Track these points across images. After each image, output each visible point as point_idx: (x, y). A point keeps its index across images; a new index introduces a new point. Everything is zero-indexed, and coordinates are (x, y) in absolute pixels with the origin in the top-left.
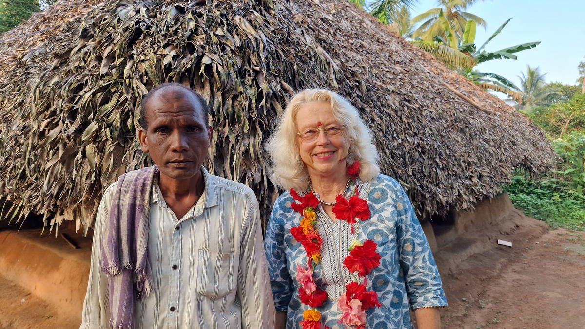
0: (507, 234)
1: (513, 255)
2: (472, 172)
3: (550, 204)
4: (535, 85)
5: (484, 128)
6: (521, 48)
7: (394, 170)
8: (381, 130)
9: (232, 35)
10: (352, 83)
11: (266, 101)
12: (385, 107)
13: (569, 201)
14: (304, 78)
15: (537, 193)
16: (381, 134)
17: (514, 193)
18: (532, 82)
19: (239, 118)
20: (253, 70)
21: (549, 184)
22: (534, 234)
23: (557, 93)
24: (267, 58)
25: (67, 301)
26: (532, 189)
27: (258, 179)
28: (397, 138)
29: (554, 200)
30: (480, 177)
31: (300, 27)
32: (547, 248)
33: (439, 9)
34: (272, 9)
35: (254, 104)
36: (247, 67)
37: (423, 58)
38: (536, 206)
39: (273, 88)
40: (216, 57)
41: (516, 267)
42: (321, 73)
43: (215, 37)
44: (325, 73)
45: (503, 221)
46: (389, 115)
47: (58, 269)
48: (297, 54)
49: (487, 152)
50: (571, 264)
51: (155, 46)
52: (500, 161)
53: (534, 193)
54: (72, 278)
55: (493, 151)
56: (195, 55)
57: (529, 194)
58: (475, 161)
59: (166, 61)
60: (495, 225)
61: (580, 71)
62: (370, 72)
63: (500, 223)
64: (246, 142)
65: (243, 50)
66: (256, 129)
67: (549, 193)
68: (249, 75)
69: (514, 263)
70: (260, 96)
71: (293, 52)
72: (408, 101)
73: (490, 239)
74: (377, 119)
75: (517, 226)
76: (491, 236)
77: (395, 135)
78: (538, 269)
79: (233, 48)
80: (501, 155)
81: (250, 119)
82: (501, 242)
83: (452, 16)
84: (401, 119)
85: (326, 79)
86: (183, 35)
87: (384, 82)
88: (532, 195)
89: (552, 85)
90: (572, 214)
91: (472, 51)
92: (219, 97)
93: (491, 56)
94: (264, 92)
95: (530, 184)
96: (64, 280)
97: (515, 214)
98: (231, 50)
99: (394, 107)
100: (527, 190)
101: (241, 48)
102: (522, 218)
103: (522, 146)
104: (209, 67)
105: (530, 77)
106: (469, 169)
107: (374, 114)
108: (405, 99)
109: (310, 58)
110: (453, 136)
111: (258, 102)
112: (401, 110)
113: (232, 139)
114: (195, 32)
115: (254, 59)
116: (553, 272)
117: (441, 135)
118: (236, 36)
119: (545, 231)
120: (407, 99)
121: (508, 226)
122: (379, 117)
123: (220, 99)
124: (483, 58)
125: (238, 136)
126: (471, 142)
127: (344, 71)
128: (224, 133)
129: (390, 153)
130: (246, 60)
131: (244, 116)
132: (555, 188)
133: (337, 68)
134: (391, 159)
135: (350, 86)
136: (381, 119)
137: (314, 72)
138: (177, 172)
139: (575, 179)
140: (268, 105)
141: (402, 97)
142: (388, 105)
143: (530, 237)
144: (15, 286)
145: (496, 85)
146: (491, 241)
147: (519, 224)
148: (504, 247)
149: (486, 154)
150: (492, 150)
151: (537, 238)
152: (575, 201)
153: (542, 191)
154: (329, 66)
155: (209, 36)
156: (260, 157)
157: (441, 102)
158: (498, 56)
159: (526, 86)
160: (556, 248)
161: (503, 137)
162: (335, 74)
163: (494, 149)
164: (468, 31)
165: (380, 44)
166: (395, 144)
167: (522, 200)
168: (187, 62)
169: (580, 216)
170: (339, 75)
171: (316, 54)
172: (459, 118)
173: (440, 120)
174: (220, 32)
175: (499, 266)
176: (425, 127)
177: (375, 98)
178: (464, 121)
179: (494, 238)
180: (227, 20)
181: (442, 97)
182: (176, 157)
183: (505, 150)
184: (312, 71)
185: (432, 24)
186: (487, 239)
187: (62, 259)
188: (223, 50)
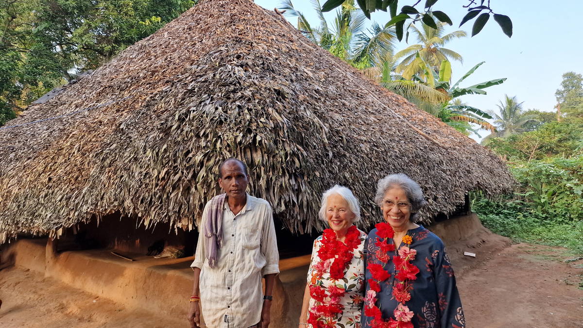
0: (474, 247)
1: (475, 263)
2: (428, 195)
3: (515, 222)
4: (514, 113)
5: (442, 161)
6: (489, 84)
7: (365, 194)
8: (357, 168)
9: (268, 120)
10: (337, 139)
11: (290, 158)
12: (360, 152)
13: (531, 220)
14: (308, 140)
15: (504, 214)
16: (357, 171)
17: (485, 213)
18: (510, 109)
19: (277, 167)
20: (282, 140)
21: (514, 205)
22: (498, 247)
23: (535, 120)
24: (287, 132)
25: (132, 298)
26: (500, 210)
27: (287, 200)
28: (368, 173)
29: (519, 219)
30: (435, 199)
31: (303, 104)
32: (506, 258)
33: (419, 46)
34: (287, 98)
35: (284, 160)
36: (278, 139)
37: (396, 103)
38: (503, 225)
39: (292, 149)
40: (263, 135)
41: (476, 272)
42: (317, 134)
43: (261, 124)
44: (320, 134)
45: (471, 237)
46: (363, 157)
47: (122, 275)
48: (303, 125)
49: (444, 179)
50: (521, 269)
51: (231, 131)
52: (455, 186)
53: (501, 214)
54: (136, 281)
55: (449, 179)
56: (252, 135)
57: (497, 214)
58: (431, 187)
59: (238, 140)
60: (464, 240)
61: (557, 98)
62: (349, 128)
63: (468, 239)
64: (281, 180)
65: (276, 129)
66: (285, 173)
67: (515, 213)
68: (280, 143)
69: (475, 269)
70: (286, 155)
71: (300, 124)
72: (377, 146)
73: (457, 252)
74: (354, 161)
75: (484, 242)
76: (459, 249)
77: (367, 171)
78: (493, 273)
79: (270, 129)
80: (456, 182)
81: (282, 168)
82: (466, 253)
83: (431, 52)
84: (371, 160)
85: (320, 138)
86: (245, 124)
87: (359, 134)
88: (500, 215)
89: (530, 112)
90: (533, 231)
91: (446, 88)
92: (266, 157)
93: (463, 92)
94: (289, 152)
95: (498, 206)
96: (129, 283)
97: (482, 231)
98: (270, 130)
99: (366, 152)
100: (496, 211)
101: (274, 128)
102: (489, 234)
103: (475, 174)
104: (260, 142)
105: (508, 106)
106: (425, 193)
107: (352, 158)
108: (375, 146)
109: (311, 126)
110: (413, 169)
111: (286, 158)
112: (371, 154)
113: (274, 178)
114: (250, 122)
115: (281, 134)
116: (504, 275)
117: (403, 169)
118: (271, 121)
119: (508, 245)
120: (376, 145)
121: (476, 241)
122: (356, 159)
123: (267, 158)
124: (457, 94)
125: (276, 177)
126: (429, 173)
127: (331, 131)
128: (269, 176)
129: (363, 183)
130: (277, 134)
131: (279, 166)
132: (520, 208)
133: (327, 130)
134: (364, 187)
135: (336, 141)
136: (357, 161)
137: (313, 135)
138: (235, 195)
139: (535, 200)
140: (291, 160)
141: (372, 144)
142: (362, 151)
143: (493, 250)
144: (83, 292)
145: (470, 116)
146: (459, 253)
147: (484, 239)
148: (469, 257)
149: (443, 181)
150: (447, 178)
151: (500, 250)
152: (536, 220)
153: (508, 211)
154: (322, 130)
155: (257, 122)
156: (288, 188)
157: (405, 143)
158: (470, 92)
159: (506, 114)
160: (513, 258)
161: (459, 167)
162: (326, 134)
163: (450, 177)
164: (443, 70)
165: (359, 98)
166: (367, 177)
167: (492, 220)
168: (249, 139)
169: (540, 232)
170: (328, 135)
171: (313, 122)
172: (419, 155)
173: (403, 158)
174: (262, 120)
175: (462, 271)
176: (389, 164)
177: (352, 147)
178: (423, 157)
179: (461, 251)
180: (265, 111)
181: (406, 139)
182: (233, 188)
183: (460, 177)
184: (312, 134)
185: (413, 59)
186: (455, 252)
187: (125, 268)
188: (266, 129)
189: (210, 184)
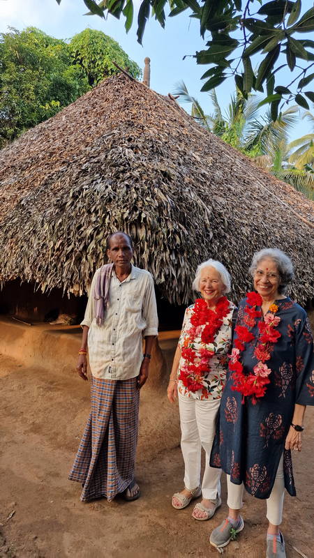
2: (305, 280)
8: (236, 250)
9: (153, 199)
10: (219, 220)
11: (172, 235)
12: (240, 235)
14: (190, 220)
16: (236, 252)
19: (159, 243)
20: (165, 219)
24: (171, 211)
25: (31, 356)
27: (167, 273)
28: (247, 254)
31: (188, 187)
34: (173, 180)
35: (166, 236)
36: (162, 217)
37: (283, 191)
39: (174, 227)
40: (148, 212)
42: (200, 215)
43: (147, 202)
44: (202, 215)
46: (243, 240)
47: (22, 337)
48: (186, 206)
51: (119, 207)
54: (34, 342)
56: (138, 212)
59: (125, 216)
62: (232, 211)
64: (162, 255)
65: (160, 208)
66: (166, 248)
68: (163, 221)
70: (168, 232)
71: (184, 205)
72: (258, 230)
74: (234, 243)
77: (246, 252)
81: (164, 244)
84: (251, 242)
85: (202, 219)
86: (132, 202)
87: (241, 218)
92: (149, 232)
94: (171, 230)
96: (28, 343)
98: (154, 208)
99: (246, 234)
104: (145, 219)
106: (303, 277)
107: (232, 239)
108: (256, 230)
109: (194, 207)
111: (168, 235)
112: (251, 237)
113: (156, 253)
114: (137, 200)
115: (165, 212)
118: (156, 200)
123: (150, 234)
125: (158, 252)
126: (308, 259)
127: (214, 213)
128: (152, 250)
129: (241, 263)
130: (161, 213)
131: (161, 242)
133: (209, 212)
135: (217, 223)
136: (237, 243)
137: (196, 216)
138: (121, 265)
140: (172, 237)
141: (253, 227)
142: (242, 233)
154: (205, 211)
155: (143, 201)
156: (168, 262)
157: (287, 229)
162: (208, 216)
165: (245, 184)
166: (245, 258)
168: (135, 216)
170: (210, 216)
171: (197, 204)
172: (300, 241)
174: (148, 199)
177: (233, 229)
178: (304, 243)
180: (151, 190)
181: (288, 226)
182: (120, 259)
185: (307, 149)
187: (24, 331)
188: (150, 208)
189: (99, 255)
